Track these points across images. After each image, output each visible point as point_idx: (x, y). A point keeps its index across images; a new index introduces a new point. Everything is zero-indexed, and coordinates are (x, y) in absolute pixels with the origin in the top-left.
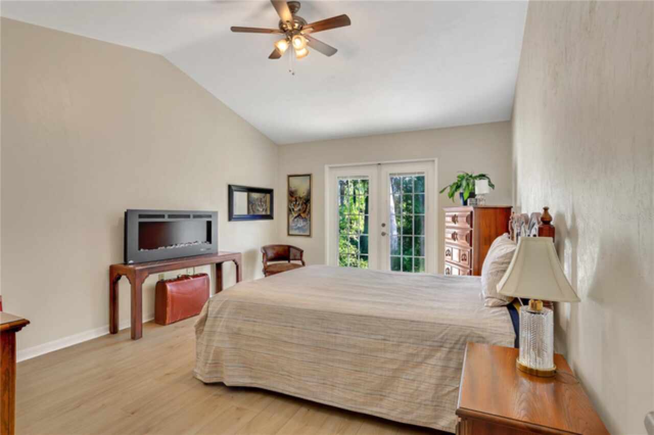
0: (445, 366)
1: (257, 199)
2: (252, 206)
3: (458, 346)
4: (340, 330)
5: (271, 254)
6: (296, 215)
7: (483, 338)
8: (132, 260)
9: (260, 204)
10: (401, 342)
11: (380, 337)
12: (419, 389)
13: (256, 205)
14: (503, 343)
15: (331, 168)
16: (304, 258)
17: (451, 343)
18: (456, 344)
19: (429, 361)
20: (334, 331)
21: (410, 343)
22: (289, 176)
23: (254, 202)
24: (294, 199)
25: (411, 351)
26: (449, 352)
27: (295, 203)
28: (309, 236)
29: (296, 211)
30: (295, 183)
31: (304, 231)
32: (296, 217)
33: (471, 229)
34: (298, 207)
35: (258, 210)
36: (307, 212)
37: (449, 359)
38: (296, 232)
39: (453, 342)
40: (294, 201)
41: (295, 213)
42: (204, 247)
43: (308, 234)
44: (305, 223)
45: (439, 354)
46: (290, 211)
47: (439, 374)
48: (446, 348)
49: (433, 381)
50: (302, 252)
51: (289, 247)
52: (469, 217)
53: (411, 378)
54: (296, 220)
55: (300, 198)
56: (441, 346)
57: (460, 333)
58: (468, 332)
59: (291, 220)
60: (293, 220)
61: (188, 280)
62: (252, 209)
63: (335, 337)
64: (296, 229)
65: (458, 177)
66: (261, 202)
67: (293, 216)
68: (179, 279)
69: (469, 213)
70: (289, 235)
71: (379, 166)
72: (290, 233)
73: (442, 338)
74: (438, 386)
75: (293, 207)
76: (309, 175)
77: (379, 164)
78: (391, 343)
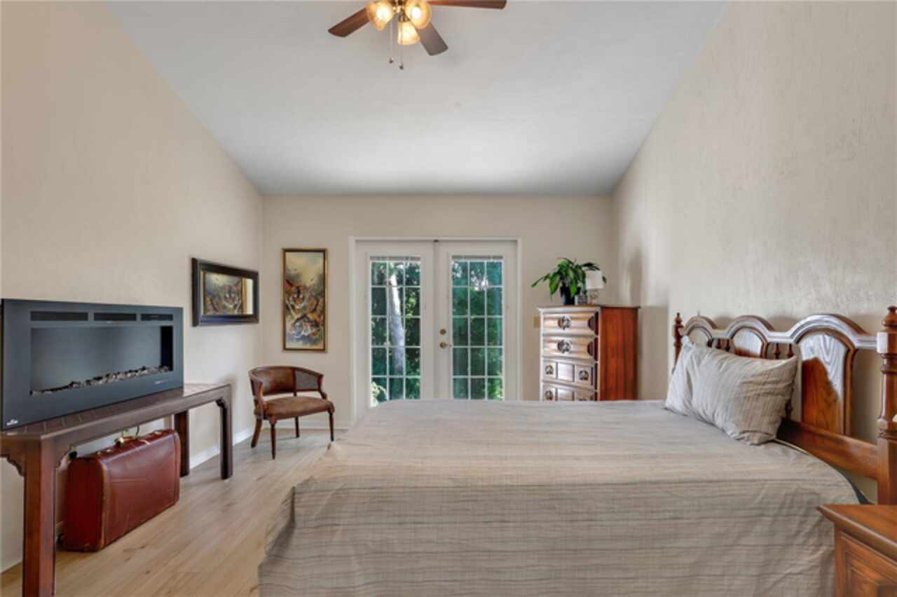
0: (769, 545)
1: (223, 288)
2: (211, 300)
3: (784, 511)
4: (596, 513)
5: (265, 382)
6: (299, 316)
7: (816, 494)
8: (15, 419)
9: (228, 296)
10: (702, 518)
11: (667, 515)
12: (732, 587)
13: (220, 298)
14: (843, 498)
15: (357, 241)
16: (324, 388)
17: (775, 508)
18: (781, 508)
19: (744, 541)
20: (586, 516)
21: (714, 517)
22: (286, 251)
23: (215, 293)
24: (293, 289)
25: (717, 530)
26: (773, 522)
27: (295, 296)
28: (323, 350)
29: (299, 310)
30: (295, 261)
31: (315, 342)
32: (298, 320)
33: (595, 336)
34: (301, 303)
35: (225, 307)
36: (318, 312)
37: (772, 533)
38: (300, 345)
39: (778, 506)
40: (295, 293)
41: (297, 313)
42: (163, 378)
43: (322, 348)
44: (314, 330)
45: (758, 528)
46: (286, 309)
47: (762, 558)
48: (768, 516)
49: (754, 571)
50: (320, 377)
51: (294, 369)
52: (594, 319)
53: (719, 572)
54: (298, 324)
55: (305, 288)
56: (762, 515)
57: (784, 492)
58: (793, 488)
59: (289, 325)
60: (294, 325)
61: (141, 447)
62: (212, 304)
63: (589, 526)
64: (298, 340)
65: (559, 266)
66: (230, 292)
67: (293, 318)
68: (118, 447)
69: (593, 315)
70: (285, 349)
71: (437, 244)
72: (288, 346)
73: (761, 503)
74: (761, 576)
75: (292, 303)
76: (323, 251)
77: (436, 241)
78: (685, 521)
